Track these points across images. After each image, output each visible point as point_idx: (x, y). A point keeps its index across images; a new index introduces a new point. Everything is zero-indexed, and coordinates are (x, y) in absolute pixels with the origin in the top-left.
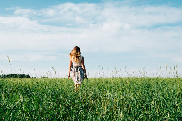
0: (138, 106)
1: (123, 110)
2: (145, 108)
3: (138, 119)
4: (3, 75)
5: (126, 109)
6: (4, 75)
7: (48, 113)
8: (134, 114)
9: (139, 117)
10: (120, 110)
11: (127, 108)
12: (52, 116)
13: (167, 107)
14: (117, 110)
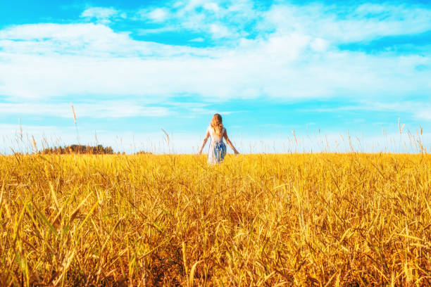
0: (341, 212)
1: (309, 220)
2: (357, 216)
3: (343, 238)
4: (55, 147)
5: (316, 218)
6: (58, 147)
7: (152, 226)
8: (334, 229)
9: (344, 235)
10: (305, 220)
11: (318, 215)
12: (160, 232)
13: (403, 213)
14: (298, 220)
